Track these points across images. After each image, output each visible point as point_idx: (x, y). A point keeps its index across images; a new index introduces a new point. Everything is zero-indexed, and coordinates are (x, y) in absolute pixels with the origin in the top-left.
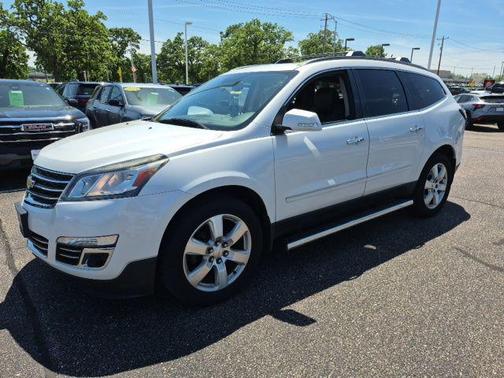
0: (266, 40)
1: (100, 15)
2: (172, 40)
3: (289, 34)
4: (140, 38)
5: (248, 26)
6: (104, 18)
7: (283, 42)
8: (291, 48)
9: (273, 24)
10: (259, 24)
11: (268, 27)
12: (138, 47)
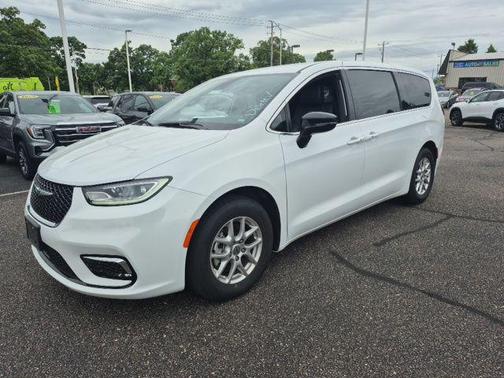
0: (217, 48)
1: (38, 23)
2: (120, 48)
3: (239, 42)
4: (85, 47)
5: (198, 33)
6: (43, 26)
7: (234, 49)
8: (241, 56)
9: (222, 32)
10: (208, 32)
11: (218, 34)
12: (83, 56)
